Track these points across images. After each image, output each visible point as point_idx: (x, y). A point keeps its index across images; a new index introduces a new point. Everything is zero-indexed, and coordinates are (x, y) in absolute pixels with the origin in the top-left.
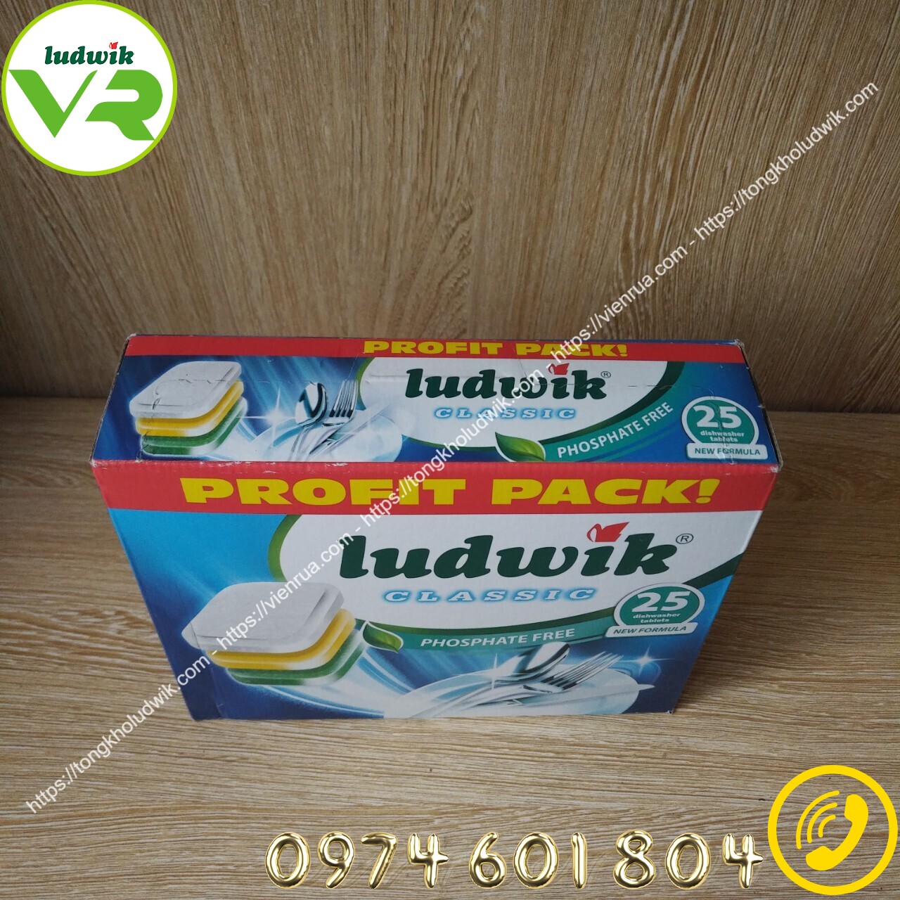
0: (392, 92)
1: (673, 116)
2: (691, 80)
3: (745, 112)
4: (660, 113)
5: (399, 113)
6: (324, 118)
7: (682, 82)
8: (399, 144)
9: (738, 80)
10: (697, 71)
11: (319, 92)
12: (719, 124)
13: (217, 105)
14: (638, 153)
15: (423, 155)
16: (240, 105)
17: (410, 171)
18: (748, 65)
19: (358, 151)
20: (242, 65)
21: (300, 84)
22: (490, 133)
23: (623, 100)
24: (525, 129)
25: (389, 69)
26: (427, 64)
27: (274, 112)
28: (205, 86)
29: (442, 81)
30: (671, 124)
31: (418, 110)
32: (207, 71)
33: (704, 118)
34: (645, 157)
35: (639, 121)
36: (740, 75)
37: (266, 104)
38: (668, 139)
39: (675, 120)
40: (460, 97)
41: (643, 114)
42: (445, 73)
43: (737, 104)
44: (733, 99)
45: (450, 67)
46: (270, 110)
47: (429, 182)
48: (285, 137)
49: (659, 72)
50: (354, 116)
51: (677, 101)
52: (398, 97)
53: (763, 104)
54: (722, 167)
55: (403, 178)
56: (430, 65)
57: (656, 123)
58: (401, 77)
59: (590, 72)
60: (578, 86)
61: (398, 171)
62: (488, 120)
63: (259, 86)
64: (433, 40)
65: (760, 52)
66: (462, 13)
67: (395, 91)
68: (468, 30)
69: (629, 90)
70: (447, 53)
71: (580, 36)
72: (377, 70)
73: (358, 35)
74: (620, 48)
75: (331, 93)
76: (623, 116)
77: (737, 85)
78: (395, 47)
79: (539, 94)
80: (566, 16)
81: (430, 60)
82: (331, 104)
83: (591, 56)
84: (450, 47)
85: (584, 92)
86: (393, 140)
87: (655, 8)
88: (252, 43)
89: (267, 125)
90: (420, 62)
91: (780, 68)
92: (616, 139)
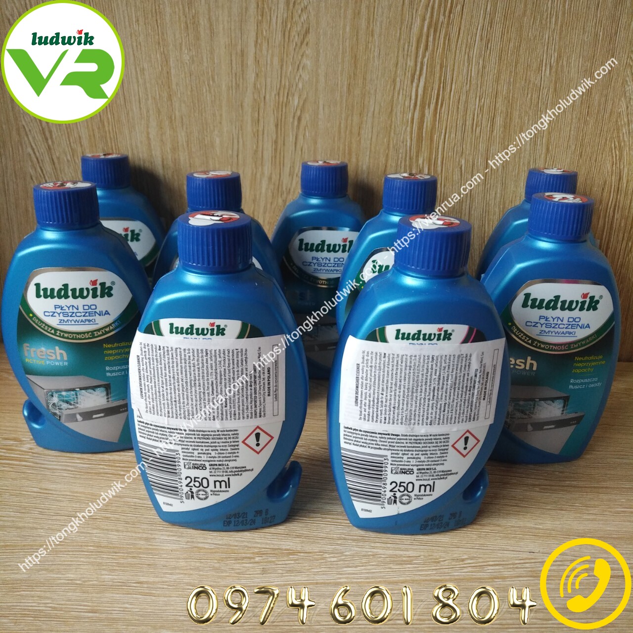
0: (257, 115)
1: (424, 130)
2: (432, 106)
3: (467, 127)
4: (416, 128)
5: (261, 129)
6: (216, 132)
7: (427, 107)
8: (260, 149)
9: (460, 107)
10: (435, 100)
11: (214, 115)
12: (453, 135)
13: (153, 123)
14: (406, 155)
15: (275, 157)
16: (167, 123)
17: (267, 169)
18: (464, 97)
19: (236, 155)
20: (170, 98)
21: (203, 110)
22: (315, 143)
23: (393, 120)
24: (336, 139)
25: (255, 100)
27: (187, 128)
28: (148, 111)
29: (286, 107)
30: (424, 135)
31: (272, 127)
32: (150, 101)
33: (443, 131)
34: (410, 158)
35: (404, 133)
36: (460, 103)
37: (182, 122)
38: (423, 146)
39: (426, 132)
40: (296, 118)
41: (406, 129)
42: (288, 102)
43: (461, 122)
44: (459, 119)
45: (291, 98)
46: (185, 126)
47: (278, 176)
48: (192, 145)
49: (413, 102)
50: (234, 130)
51: (426, 120)
52: (260, 118)
53: (477, 122)
54: (459, 164)
55: (263, 174)
56: (279, 98)
57: (415, 135)
58: (262, 105)
59: (372, 102)
60: (366, 110)
61: (260, 169)
62: (313, 134)
63: (179, 111)
64: (281, 81)
65: (470, 89)
66: (297, 65)
67: (259, 114)
68: (300, 76)
69: (396, 113)
70: (289, 90)
71: (365, 79)
72: (248, 101)
73: (238, 79)
74: (388, 87)
75: (221, 115)
76: (395, 131)
77: (459, 110)
78: (259, 86)
79: (343, 116)
80: (356, 67)
81: (279, 94)
82: (221, 123)
83: (372, 92)
84: (290, 86)
85: (370, 114)
86: (257, 147)
87: (406, 64)
88: (177, 84)
89: (182, 137)
90: (273, 96)
91: (483, 99)
92: (391, 146)
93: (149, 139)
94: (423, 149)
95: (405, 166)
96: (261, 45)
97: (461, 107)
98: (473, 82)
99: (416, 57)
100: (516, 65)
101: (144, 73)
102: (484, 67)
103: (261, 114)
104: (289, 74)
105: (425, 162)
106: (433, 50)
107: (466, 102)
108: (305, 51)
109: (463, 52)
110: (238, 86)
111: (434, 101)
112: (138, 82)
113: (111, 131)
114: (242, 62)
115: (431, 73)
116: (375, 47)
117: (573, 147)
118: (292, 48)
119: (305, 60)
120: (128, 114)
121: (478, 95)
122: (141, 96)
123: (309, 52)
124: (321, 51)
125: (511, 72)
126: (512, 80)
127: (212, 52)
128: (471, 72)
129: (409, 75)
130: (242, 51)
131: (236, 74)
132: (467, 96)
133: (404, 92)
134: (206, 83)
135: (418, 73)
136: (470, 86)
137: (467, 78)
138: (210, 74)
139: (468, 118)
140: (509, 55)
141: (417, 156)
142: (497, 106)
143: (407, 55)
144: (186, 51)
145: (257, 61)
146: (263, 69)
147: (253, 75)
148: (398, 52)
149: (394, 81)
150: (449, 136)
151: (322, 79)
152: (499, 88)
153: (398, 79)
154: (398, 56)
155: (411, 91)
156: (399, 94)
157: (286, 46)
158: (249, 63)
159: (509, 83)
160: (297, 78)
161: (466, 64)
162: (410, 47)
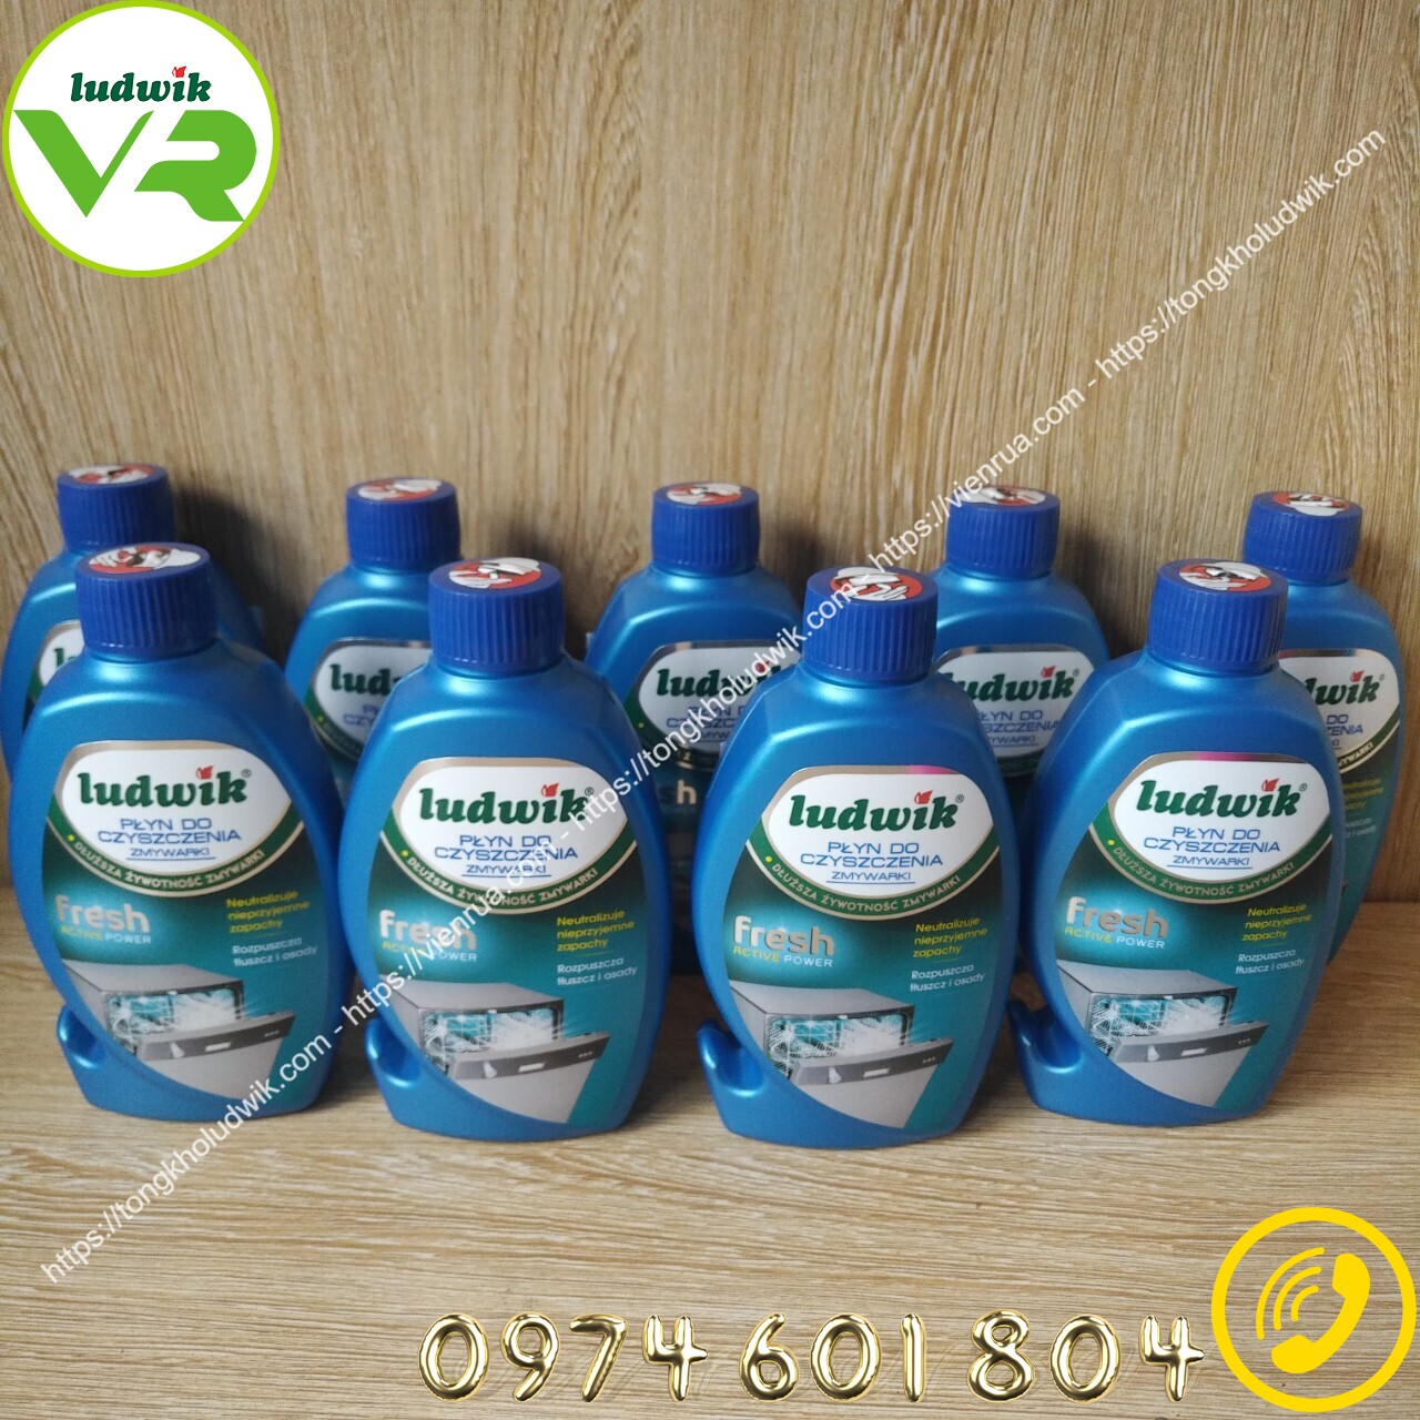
0: (521, 373)
1: (905, 405)
2: (924, 351)
3: (1002, 397)
4: (887, 401)
5: (532, 404)
6: (429, 412)
7: (911, 354)
8: (532, 449)
9: (986, 351)
10: (929, 338)
11: (424, 373)
13: (282, 393)
14: (864, 462)
15: (567, 467)
16: (314, 392)
18: (995, 332)
19: (476, 461)
20: (320, 335)
21: (398, 362)
22: (658, 435)
23: (835, 382)
24: (705, 427)
25: (518, 340)
26: (568, 333)
27: (360, 404)
28: (269, 365)
29: (588, 355)
30: (904, 415)
31: (559, 402)
32: (273, 343)
33: (949, 407)
34: (874, 468)
35: (860, 411)
36: (987, 345)
37: (349, 391)
38: (903, 439)
39: (909, 410)
40: (613, 381)
41: (863, 403)
42: (593, 344)
43: (989, 386)
44: (983, 381)
45: (599, 337)
46: (355, 400)
48: (374, 441)
49: (879, 342)
50: (470, 408)
51: (908, 384)
52: (530, 380)
53: (1025, 386)
56: (572, 336)
57: (883, 416)
58: (534, 351)
59: (786, 344)
60: (771, 361)
62: (653, 415)
63: (341, 366)
64: (576, 300)
65: (1008, 312)
66: (612, 262)
67: (526, 369)
68: (621, 285)
69: (841, 368)
70: (595, 318)
71: (768, 291)
72: (501, 341)
73: (476, 292)
74: (823, 310)
75: (439, 374)
76: (838, 406)
77: (985, 359)
78: (526, 309)
79: (721, 375)
80: (748, 265)
81: (572, 327)
82: (439, 392)
83: (787, 321)
84: (598, 308)
85: (781, 372)
86: (525, 445)
87: (863, 257)
88: (336, 305)
89: (349, 423)
90: (559, 329)
91: (1038, 335)
92: (830, 441)
93: (272, 428)
94: (902, 447)
95: (862, 484)
96: (529, 216)
97: (989, 351)
98: (1017, 297)
99: (887, 242)
100: (1112, 260)
101: (257, 280)
102: (1040, 264)
103: (532, 373)
104: (594, 280)
105: (907, 476)
106: (925, 227)
107: (1001, 341)
108: (630, 231)
109: (993, 231)
110: (476, 308)
111: (926, 340)
112: (244, 299)
113: (184, 409)
114: (487, 252)
115: (921, 276)
116: (791, 223)
117: (1241, 440)
118: (600, 221)
119: (630, 250)
120: (222, 372)
121: (1027, 324)
122: (252, 332)
123: (639, 230)
124: (668, 230)
125: (1100, 275)
126: (1103, 292)
127: (415, 230)
128: (1011, 276)
129: (870, 283)
130: (486, 229)
131: (472, 281)
132: (1003, 331)
133: (860, 321)
134: (404, 301)
135: (890, 277)
136: (1009, 307)
137: (1002, 290)
138: (412, 281)
139: (1003, 376)
140: (1096, 237)
141: (889, 463)
142: (1071, 348)
143: (866, 235)
144: (356, 231)
145: (520, 253)
146: (535, 271)
147: (513, 285)
148: (845, 232)
149: (836, 296)
150: (962, 419)
151: (671, 293)
152: (1075, 310)
153: (845, 293)
154: (844, 241)
155: (876, 316)
156: (847, 323)
157: (586, 218)
158: (503, 255)
159: (1097, 298)
160: (614, 291)
161: (1000, 257)
162: (873, 219)
